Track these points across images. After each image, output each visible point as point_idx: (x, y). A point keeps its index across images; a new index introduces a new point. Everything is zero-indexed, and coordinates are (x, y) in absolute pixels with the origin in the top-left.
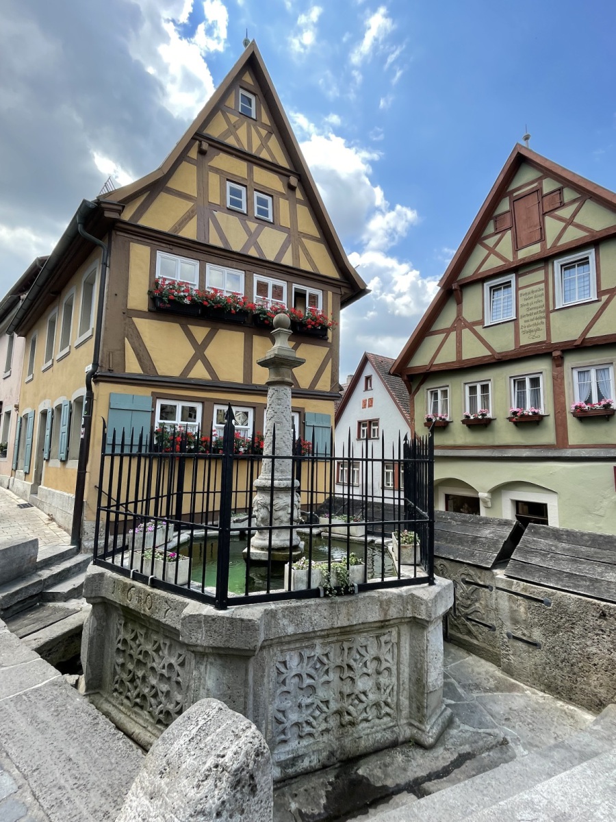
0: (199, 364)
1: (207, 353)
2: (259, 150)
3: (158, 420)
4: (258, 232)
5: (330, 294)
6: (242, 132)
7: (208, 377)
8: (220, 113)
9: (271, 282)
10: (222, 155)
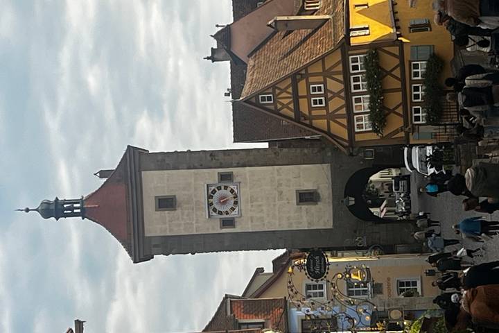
0: (397, 111)
1: (391, 108)
2: (289, 93)
3: (421, 122)
4: (331, 92)
5: (350, 52)
6: (285, 102)
7: (401, 107)
8: (281, 112)
9: (353, 84)
10: (301, 109)
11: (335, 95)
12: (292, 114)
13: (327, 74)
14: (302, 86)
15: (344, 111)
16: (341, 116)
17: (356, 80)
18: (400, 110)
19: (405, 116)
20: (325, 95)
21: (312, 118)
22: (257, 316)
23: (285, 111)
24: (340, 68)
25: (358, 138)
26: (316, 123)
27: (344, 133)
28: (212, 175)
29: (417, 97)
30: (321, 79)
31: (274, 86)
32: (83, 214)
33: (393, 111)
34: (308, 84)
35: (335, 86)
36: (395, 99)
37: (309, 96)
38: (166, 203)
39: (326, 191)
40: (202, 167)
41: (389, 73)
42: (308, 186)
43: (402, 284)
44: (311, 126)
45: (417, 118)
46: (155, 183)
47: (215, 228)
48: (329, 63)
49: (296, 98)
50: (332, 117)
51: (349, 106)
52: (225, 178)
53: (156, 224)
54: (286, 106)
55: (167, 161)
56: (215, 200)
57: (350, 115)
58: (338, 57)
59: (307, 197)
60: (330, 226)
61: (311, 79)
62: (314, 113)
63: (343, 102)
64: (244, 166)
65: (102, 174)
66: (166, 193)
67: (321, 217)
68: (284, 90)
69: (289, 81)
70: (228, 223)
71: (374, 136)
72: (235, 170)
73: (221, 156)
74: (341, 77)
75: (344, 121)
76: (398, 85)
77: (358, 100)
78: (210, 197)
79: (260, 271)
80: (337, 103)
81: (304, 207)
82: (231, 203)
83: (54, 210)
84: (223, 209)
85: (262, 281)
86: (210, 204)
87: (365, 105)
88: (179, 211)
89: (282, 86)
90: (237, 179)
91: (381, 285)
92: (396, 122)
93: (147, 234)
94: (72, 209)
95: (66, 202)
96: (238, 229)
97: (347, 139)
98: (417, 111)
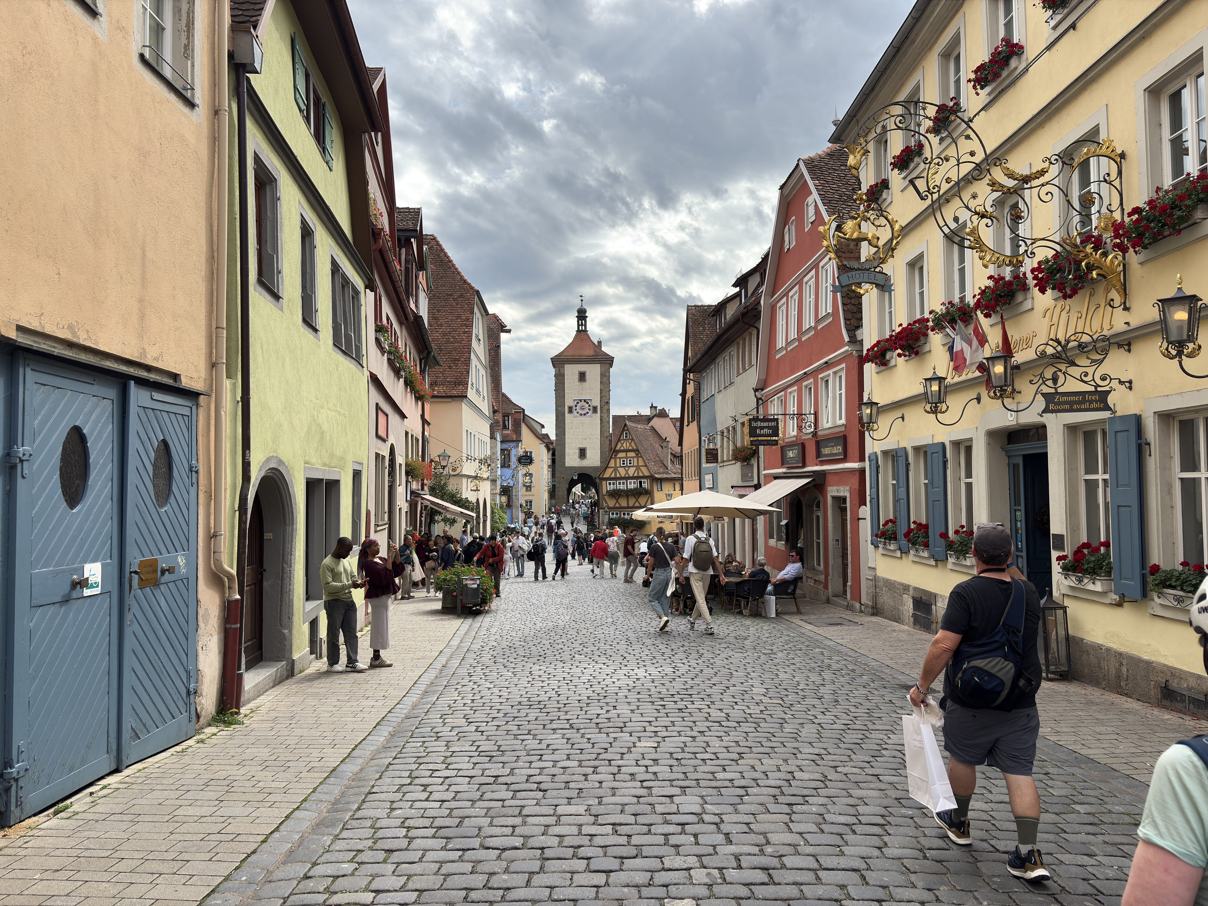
11: (627, 471)
12: (617, 448)
13: (638, 468)
14: (633, 454)
15: (618, 475)
16: (616, 474)
17: (634, 483)
18: (617, 505)
19: (614, 508)
20: (627, 466)
21: (615, 458)
22: (513, 425)
23: (619, 445)
24: (641, 475)
25: (604, 482)
26: (613, 461)
27: (607, 475)
28: (596, 402)
29: (624, 514)
30: (636, 464)
31: (632, 439)
32: (578, 331)
33: (617, 502)
34: (633, 457)
35: (631, 472)
36: (623, 502)
37: (627, 457)
38: (582, 377)
39: (586, 463)
40: (601, 397)
41: (637, 500)
42: (588, 453)
43: (531, 502)
44: (611, 458)
45: (613, 514)
46: (593, 371)
47: (569, 402)
48: (644, 469)
49: (627, 451)
50: (615, 469)
51: (621, 478)
52: (595, 409)
53: (571, 371)
54: (622, 446)
55: (605, 379)
56: (583, 403)
57: (616, 479)
58: (647, 474)
59: (583, 453)
60: (567, 465)
61: (635, 459)
62: (618, 460)
63: (623, 475)
64: (601, 420)
65: (600, 343)
66: (588, 377)
67: (572, 460)
68: (630, 444)
69: (635, 448)
70: (570, 410)
71: (604, 492)
72: (598, 415)
73: (606, 407)
74: (636, 475)
75: (613, 476)
76: (631, 505)
77: (623, 483)
78: (585, 401)
79: (543, 426)
80: (622, 472)
81: (577, 451)
82: (581, 412)
83: (582, 316)
84: (578, 407)
85: (538, 427)
86: (581, 400)
87: (622, 487)
88: (578, 383)
89: (633, 444)
90: (594, 415)
91: (530, 490)
92: (611, 503)
93: (567, 366)
94: (582, 325)
95: (586, 322)
96: (567, 415)
97: (605, 476)
98: (617, 514)
